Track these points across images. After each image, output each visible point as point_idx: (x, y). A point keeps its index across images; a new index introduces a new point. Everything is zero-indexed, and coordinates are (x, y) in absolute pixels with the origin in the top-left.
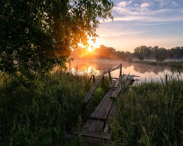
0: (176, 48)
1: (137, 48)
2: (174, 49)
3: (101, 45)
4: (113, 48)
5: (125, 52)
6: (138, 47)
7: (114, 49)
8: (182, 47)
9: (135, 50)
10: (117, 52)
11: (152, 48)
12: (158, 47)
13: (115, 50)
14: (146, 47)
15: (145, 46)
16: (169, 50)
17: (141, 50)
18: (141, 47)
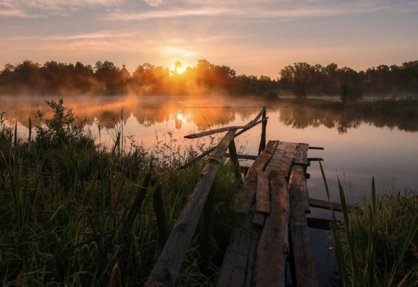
0: (379, 67)
1: (286, 68)
2: (374, 70)
3: (200, 61)
4: (229, 69)
5: (259, 78)
6: (290, 66)
7: (232, 70)
8: (392, 67)
9: (283, 72)
10: (238, 77)
11: (323, 69)
12: (335, 66)
13: (233, 73)
14: (308, 66)
15: (305, 64)
16: (362, 73)
17: (295, 73)
18: (297, 67)
